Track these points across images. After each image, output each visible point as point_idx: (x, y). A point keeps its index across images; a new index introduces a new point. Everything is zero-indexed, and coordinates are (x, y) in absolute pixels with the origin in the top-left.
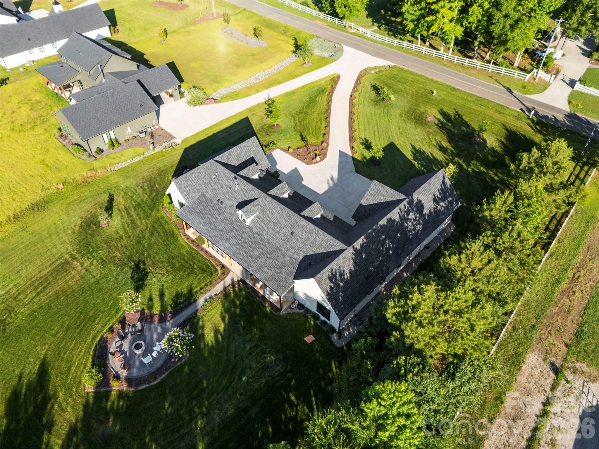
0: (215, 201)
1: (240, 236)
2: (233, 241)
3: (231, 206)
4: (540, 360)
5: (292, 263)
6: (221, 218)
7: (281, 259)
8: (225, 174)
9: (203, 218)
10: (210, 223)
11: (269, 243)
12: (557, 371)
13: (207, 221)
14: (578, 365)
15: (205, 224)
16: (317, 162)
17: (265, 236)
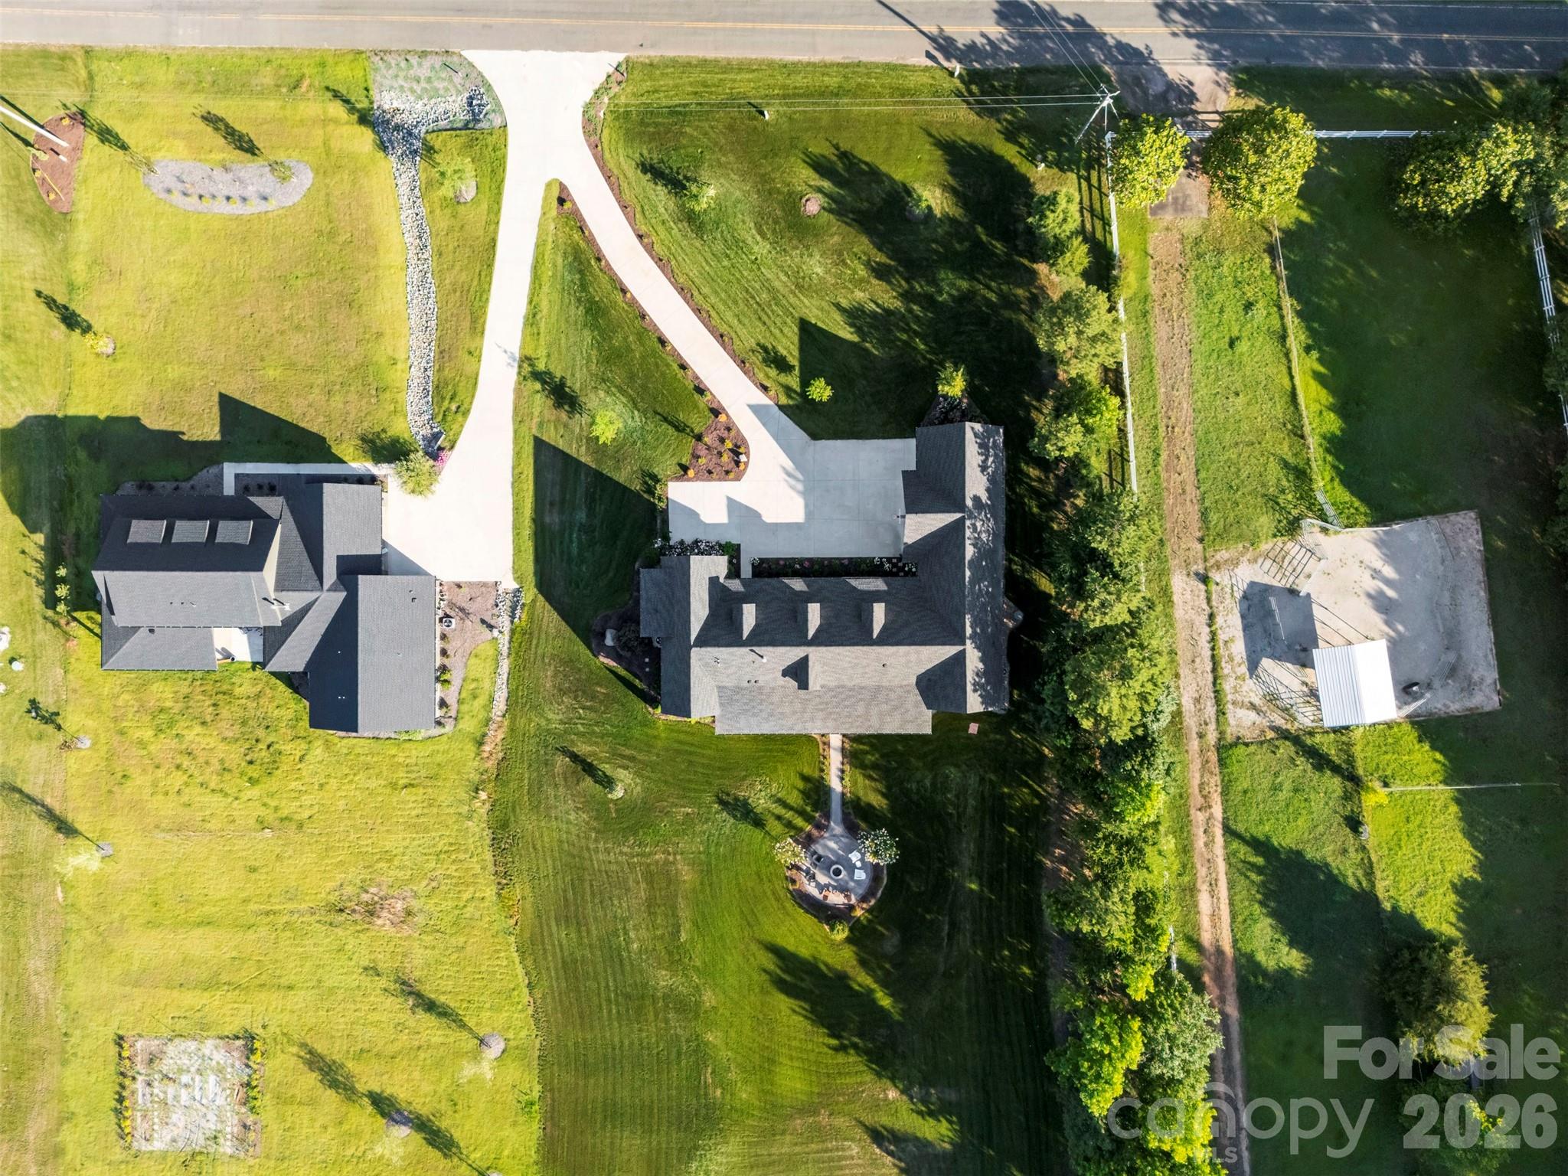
0: (745, 684)
1: (821, 703)
2: (820, 715)
3: (775, 679)
4: (1185, 578)
5: (908, 692)
6: (775, 699)
7: (892, 696)
8: (732, 654)
9: (754, 715)
10: (771, 715)
11: (863, 688)
12: (1204, 579)
13: (764, 715)
14: (1218, 557)
15: (767, 720)
16: (747, 464)
17: (850, 684)
